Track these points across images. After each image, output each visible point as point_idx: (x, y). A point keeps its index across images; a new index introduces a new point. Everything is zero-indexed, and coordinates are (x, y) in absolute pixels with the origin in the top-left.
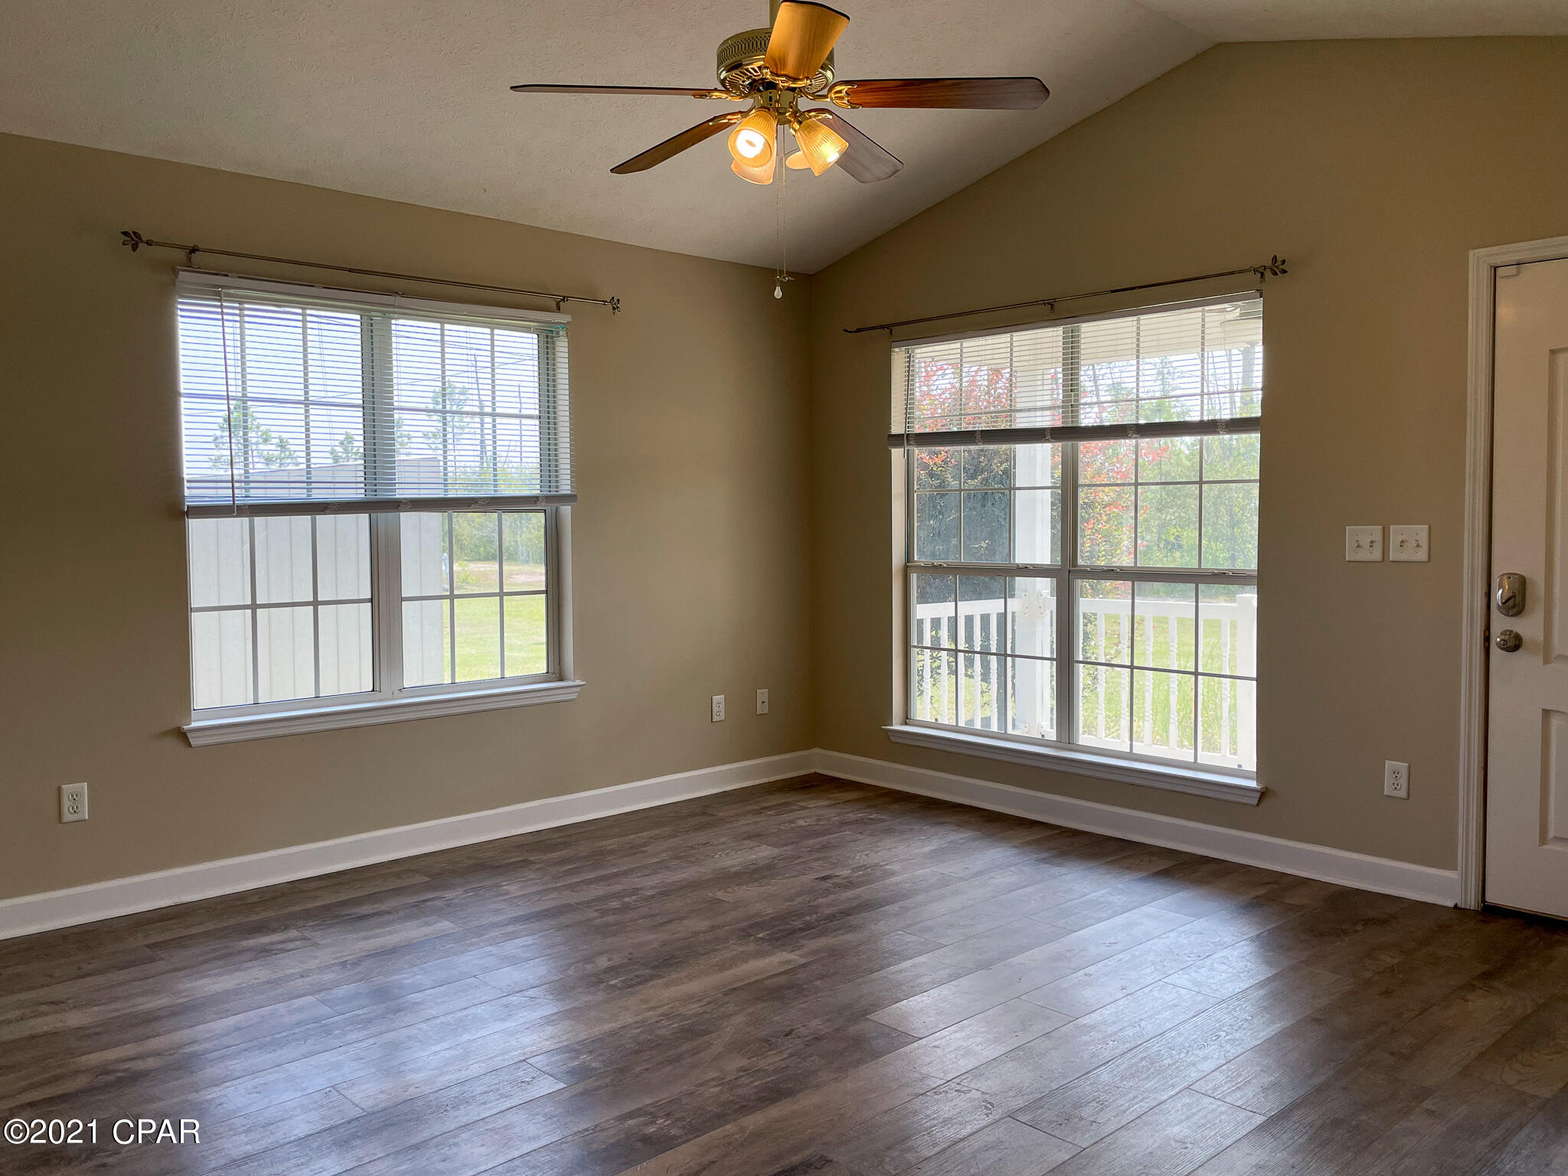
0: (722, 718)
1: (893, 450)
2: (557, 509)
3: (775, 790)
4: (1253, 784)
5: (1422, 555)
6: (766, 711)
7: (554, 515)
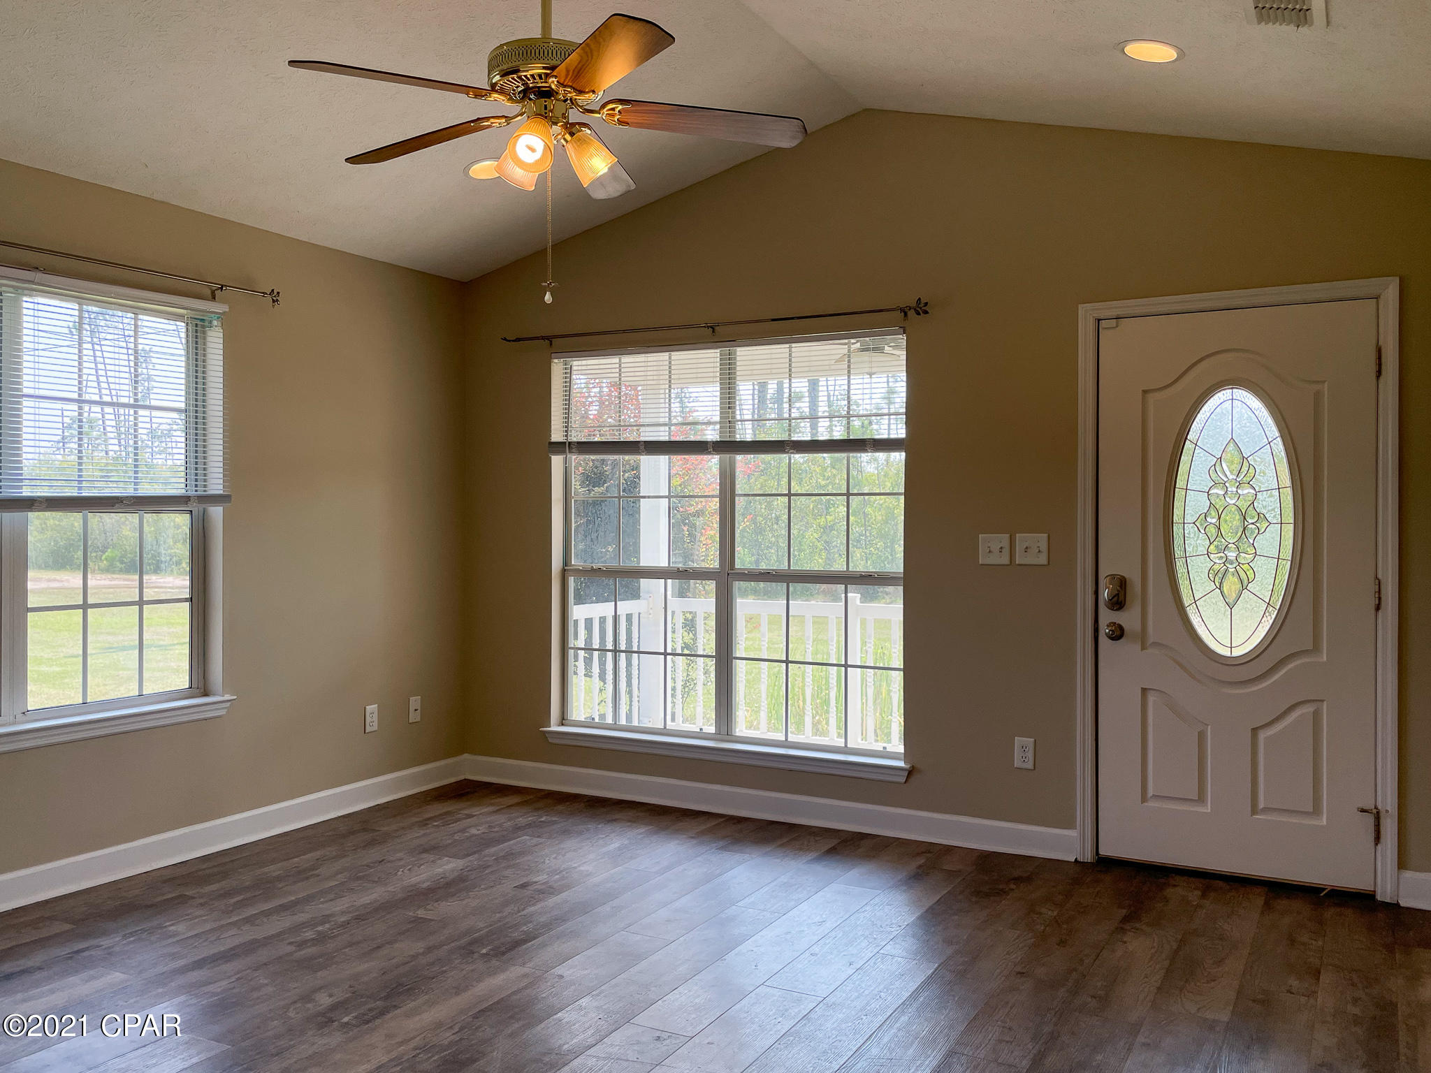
0: (375, 728)
1: (552, 457)
2: (204, 511)
3: (430, 800)
4: (901, 764)
5: (1043, 559)
6: (418, 719)
7: (201, 518)
